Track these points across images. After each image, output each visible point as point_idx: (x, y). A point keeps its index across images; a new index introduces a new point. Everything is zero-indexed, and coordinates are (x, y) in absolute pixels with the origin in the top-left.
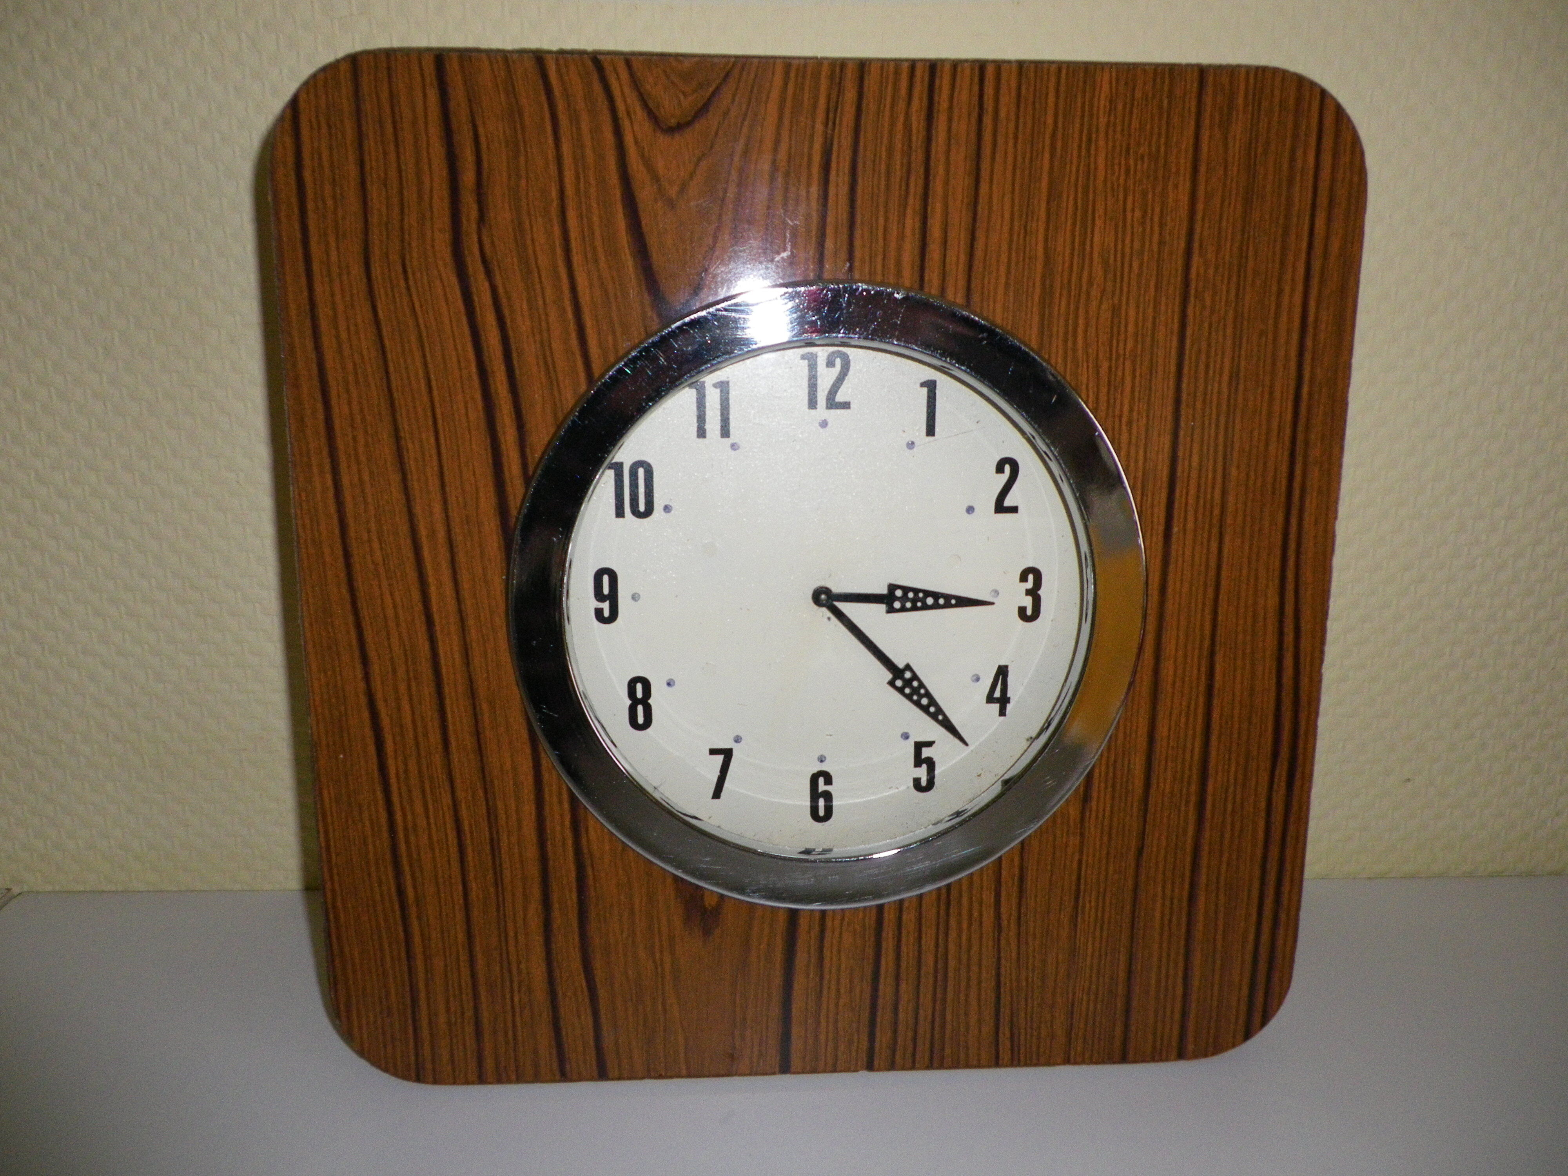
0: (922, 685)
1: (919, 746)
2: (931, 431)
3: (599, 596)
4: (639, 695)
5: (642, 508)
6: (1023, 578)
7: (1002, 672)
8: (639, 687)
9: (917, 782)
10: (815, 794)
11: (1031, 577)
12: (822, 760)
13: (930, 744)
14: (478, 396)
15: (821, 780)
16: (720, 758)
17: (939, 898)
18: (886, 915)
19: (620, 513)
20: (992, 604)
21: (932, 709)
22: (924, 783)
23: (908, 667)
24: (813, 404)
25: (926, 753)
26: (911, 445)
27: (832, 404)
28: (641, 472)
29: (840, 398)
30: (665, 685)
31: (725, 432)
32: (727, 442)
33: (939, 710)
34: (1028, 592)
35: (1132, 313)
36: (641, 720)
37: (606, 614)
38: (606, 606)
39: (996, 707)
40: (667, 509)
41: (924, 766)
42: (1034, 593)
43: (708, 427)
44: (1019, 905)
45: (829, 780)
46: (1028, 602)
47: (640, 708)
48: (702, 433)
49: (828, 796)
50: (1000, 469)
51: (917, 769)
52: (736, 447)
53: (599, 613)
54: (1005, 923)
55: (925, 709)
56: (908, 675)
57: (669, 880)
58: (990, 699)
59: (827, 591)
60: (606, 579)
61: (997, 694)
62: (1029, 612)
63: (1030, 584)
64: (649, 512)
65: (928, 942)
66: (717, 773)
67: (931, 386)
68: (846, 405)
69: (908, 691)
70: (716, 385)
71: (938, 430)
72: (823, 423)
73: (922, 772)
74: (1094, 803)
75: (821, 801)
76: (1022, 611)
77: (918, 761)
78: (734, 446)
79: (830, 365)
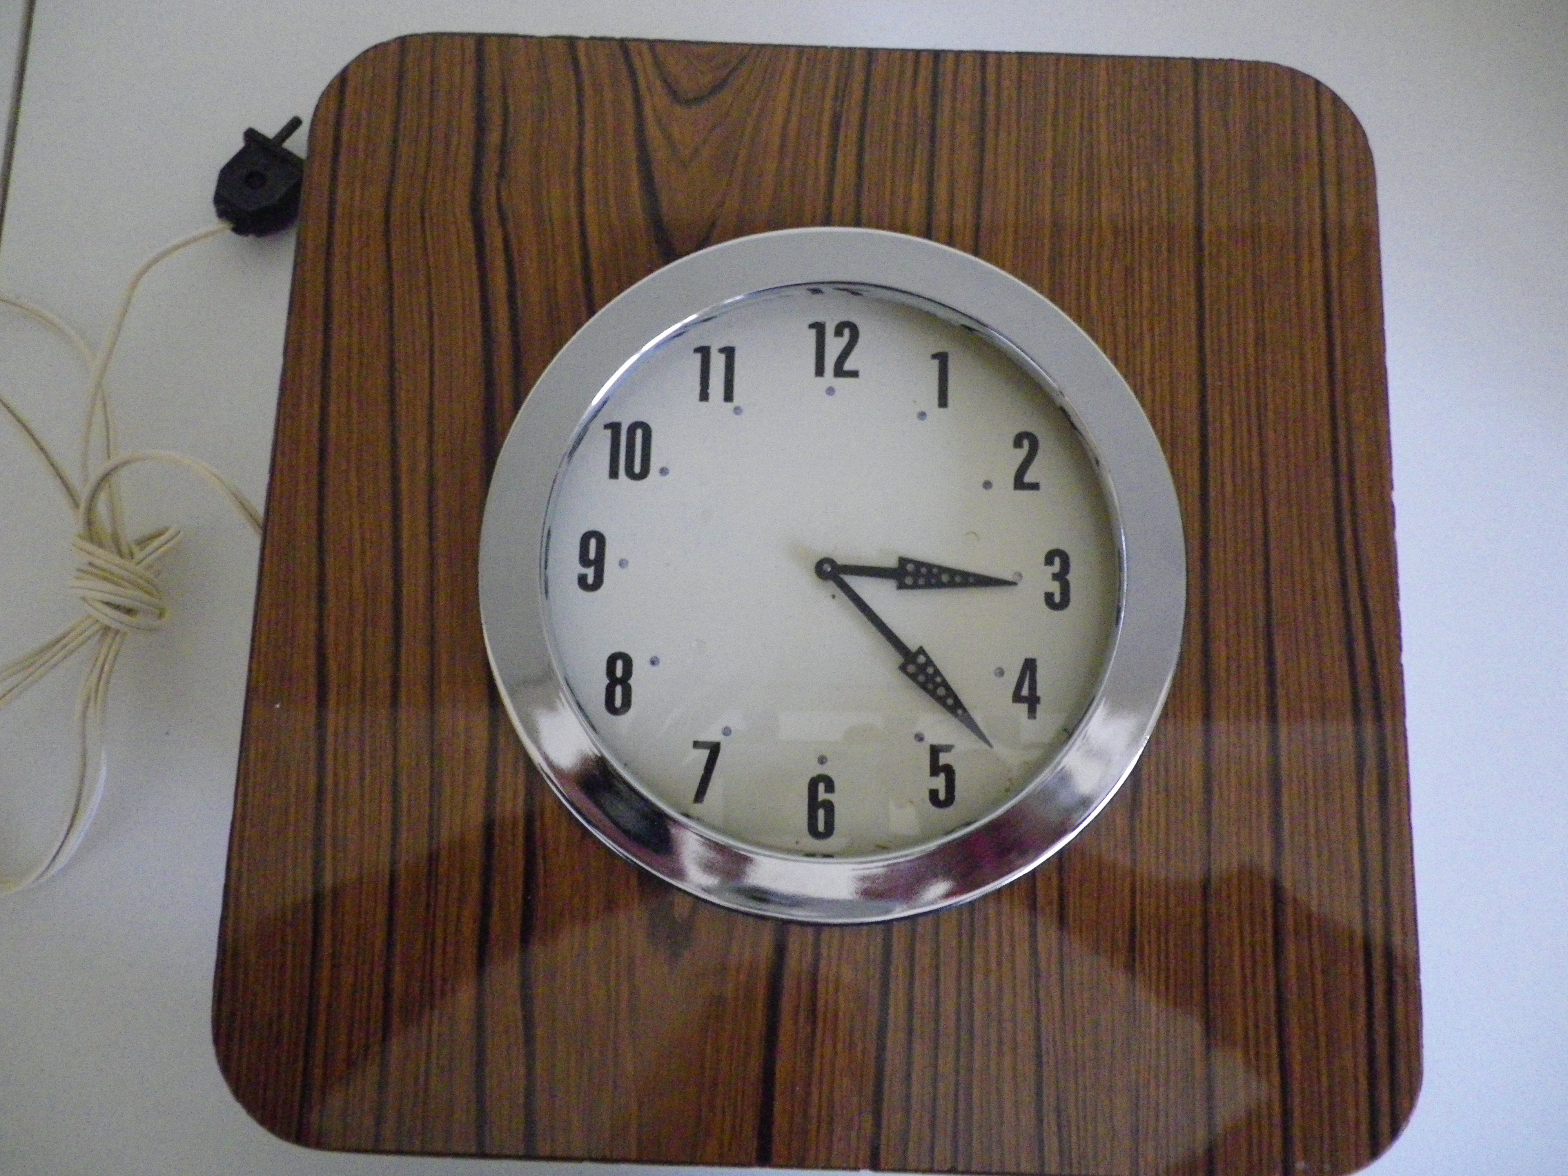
0: (937, 672)
1: (935, 751)
2: (943, 401)
3: (584, 560)
4: (619, 673)
5: (637, 469)
6: (1049, 559)
7: (1030, 666)
8: (619, 664)
9: (933, 794)
10: (814, 804)
11: (1057, 560)
12: (822, 761)
13: (948, 748)
14: (478, 333)
15: (821, 786)
16: (705, 753)
17: (960, 916)
18: (895, 932)
19: (614, 474)
20: (1017, 584)
21: (950, 701)
22: (942, 796)
23: (921, 651)
24: (820, 371)
25: (944, 759)
26: (923, 415)
27: (839, 372)
28: (639, 433)
29: (848, 366)
30: (648, 663)
31: (728, 396)
32: (730, 406)
33: (959, 704)
34: (1055, 577)
35: (1145, 274)
36: (618, 703)
37: (590, 580)
38: (590, 572)
39: (1024, 707)
40: (663, 471)
41: (942, 776)
42: (1061, 577)
43: (711, 391)
45: (830, 787)
46: (1055, 587)
47: (619, 690)
48: (704, 396)
49: (829, 807)
50: (1018, 443)
51: (934, 779)
52: (739, 411)
53: (582, 579)
54: (1043, 964)
55: (942, 701)
56: (922, 659)
58: (1017, 698)
59: (831, 561)
60: (593, 542)
61: (1025, 692)
62: (1057, 599)
63: (1056, 567)
64: (644, 474)
65: (948, 983)
66: (700, 771)
67: (942, 358)
68: (854, 374)
69: (921, 678)
70: (722, 350)
71: (951, 401)
72: (831, 391)
73: (939, 783)
74: (1145, 811)
75: (821, 813)
76: (1049, 598)
77: (935, 769)
78: (737, 410)
79: (839, 332)
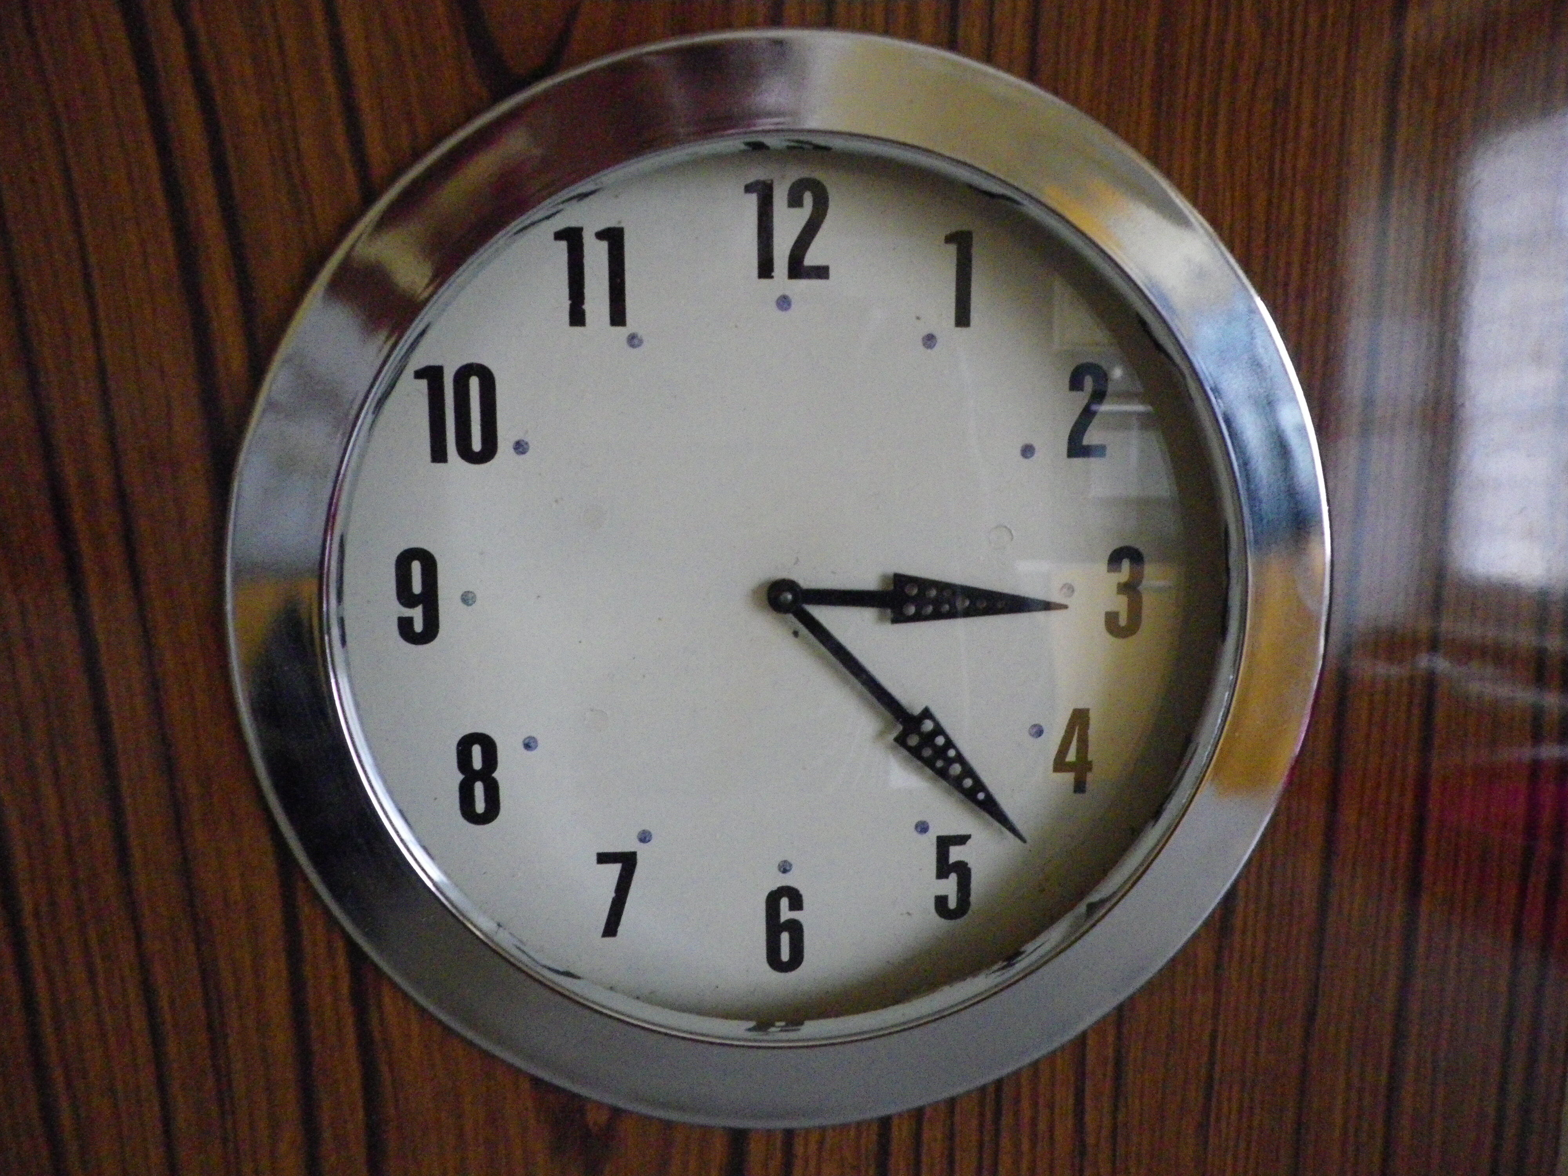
0: (949, 744)
1: (944, 843)
2: (963, 318)
3: (405, 596)
4: (477, 763)
5: (477, 445)
6: (1114, 561)
7: (1079, 720)
8: (477, 751)
9: (941, 902)
10: (774, 926)
11: (1126, 563)
12: (785, 868)
13: (962, 840)
14: (166, 233)
15: (784, 902)
16: (615, 869)
17: (982, 1104)
18: (895, 1133)
19: (439, 455)
20: (1065, 607)
21: (968, 783)
22: (952, 904)
23: (927, 714)
24: (765, 269)
25: (956, 854)
26: (930, 340)
27: (797, 270)
28: (474, 383)
29: (811, 259)
30: (521, 747)
31: (618, 317)
32: (622, 333)
33: (979, 786)
34: (1122, 589)
35: (1307, 104)
36: (480, 806)
37: (418, 627)
38: (417, 614)
39: (1068, 778)
40: (520, 447)
41: (953, 877)
42: (1130, 589)
43: (588, 307)
44: (1115, 1109)
45: (796, 902)
46: (1120, 604)
47: (479, 788)
48: (577, 317)
49: (796, 929)
50: (1075, 383)
51: (943, 881)
52: (636, 341)
53: (405, 626)
54: (1090, 1140)
55: (956, 783)
56: (928, 726)
57: (525, 1085)
58: (1060, 765)
59: (789, 584)
60: (416, 567)
61: (1071, 757)
62: (1123, 621)
63: (1125, 573)
64: (489, 452)
66: (610, 894)
67: (962, 241)
68: (821, 272)
69: (927, 752)
70: (600, 235)
71: (975, 316)
72: (784, 303)
73: (949, 887)
74: (1237, 938)
75: (785, 937)
76: (1111, 620)
77: (944, 868)
78: (633, 340)
79: (795, 201)
